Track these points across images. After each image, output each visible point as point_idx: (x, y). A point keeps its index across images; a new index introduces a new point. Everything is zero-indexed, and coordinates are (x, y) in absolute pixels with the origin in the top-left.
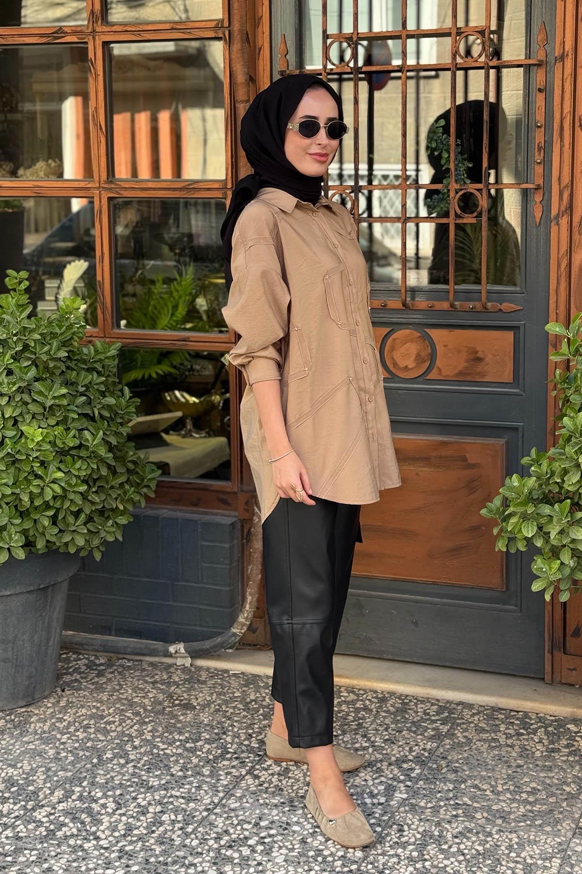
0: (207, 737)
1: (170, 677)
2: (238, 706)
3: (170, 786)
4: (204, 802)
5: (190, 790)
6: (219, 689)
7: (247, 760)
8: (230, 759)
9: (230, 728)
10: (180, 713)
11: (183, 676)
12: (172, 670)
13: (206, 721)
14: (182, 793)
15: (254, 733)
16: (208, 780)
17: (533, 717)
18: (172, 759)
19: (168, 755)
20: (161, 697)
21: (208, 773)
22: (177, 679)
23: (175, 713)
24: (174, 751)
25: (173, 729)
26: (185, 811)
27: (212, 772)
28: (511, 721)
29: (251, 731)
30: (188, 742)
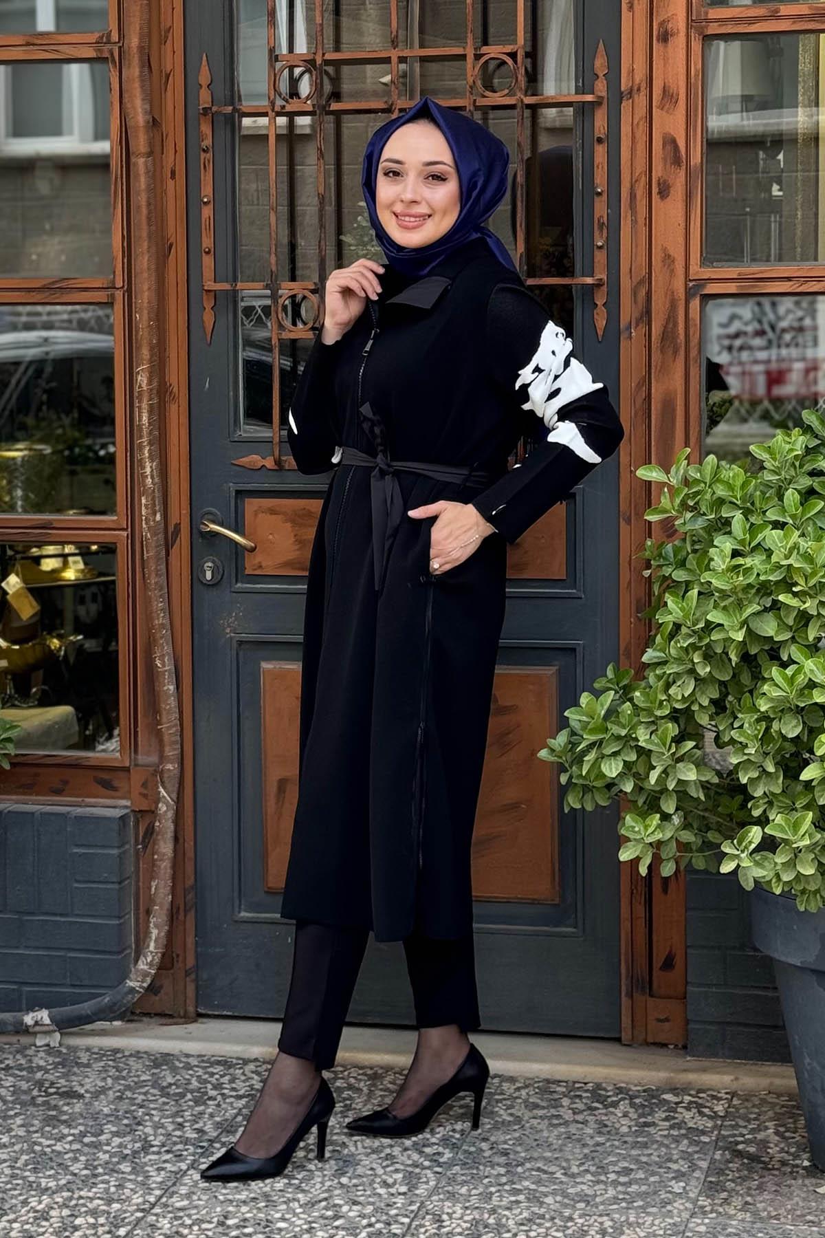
0: (114, 1129)
1: (30, 1061)
2: (151, 1091)
3: (74, 1187)
4: (134, 1201)
5: (107, 1190)
6: (112, 1072)
7: (185, 1153)
8: (159, 1153)
9: (147, 1117)
10: (61, 1103)
11: (51, 1060)
12: (30, 1052)
13: (106, 1110)
14: (96, 1193)
15: (186, 1121)
16: (132, 1177)
17: (609, 1088)
18: (66, 1156)
19: (59, 1153)
20: (24, 1085)
21: (128, 1169)
22: (42, 1063)
23: (53, 1103)
24: (67, 1146)
25: (56, 1123)
26: (109, 1213)
27: (134, 1168)
28: (578, 1093)
29: (180, 1120)
30: (85, 1136)
